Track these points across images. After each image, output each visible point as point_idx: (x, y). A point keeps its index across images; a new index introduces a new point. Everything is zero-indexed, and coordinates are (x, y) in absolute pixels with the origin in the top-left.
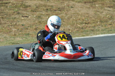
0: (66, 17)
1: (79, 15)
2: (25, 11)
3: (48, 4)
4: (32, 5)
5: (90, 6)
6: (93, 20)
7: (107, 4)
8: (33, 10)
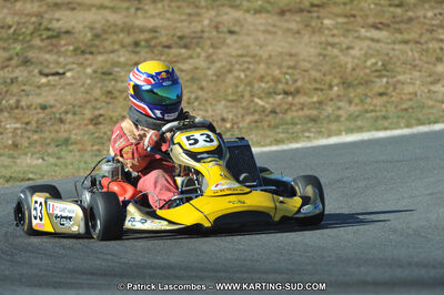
1: (258, 63)
2: (50, 52)
3: (140, 22)
5: (300, 26)
7: (367, 16)
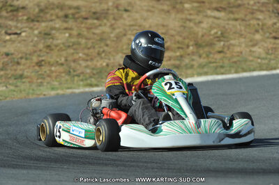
0: (112, 35)
4: (31, 5)
6: (178, 42)
8: (32, 17)
